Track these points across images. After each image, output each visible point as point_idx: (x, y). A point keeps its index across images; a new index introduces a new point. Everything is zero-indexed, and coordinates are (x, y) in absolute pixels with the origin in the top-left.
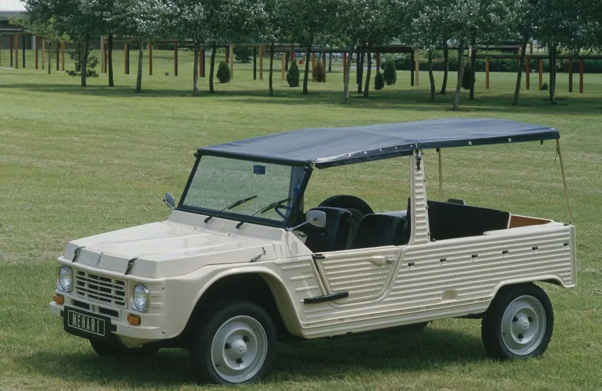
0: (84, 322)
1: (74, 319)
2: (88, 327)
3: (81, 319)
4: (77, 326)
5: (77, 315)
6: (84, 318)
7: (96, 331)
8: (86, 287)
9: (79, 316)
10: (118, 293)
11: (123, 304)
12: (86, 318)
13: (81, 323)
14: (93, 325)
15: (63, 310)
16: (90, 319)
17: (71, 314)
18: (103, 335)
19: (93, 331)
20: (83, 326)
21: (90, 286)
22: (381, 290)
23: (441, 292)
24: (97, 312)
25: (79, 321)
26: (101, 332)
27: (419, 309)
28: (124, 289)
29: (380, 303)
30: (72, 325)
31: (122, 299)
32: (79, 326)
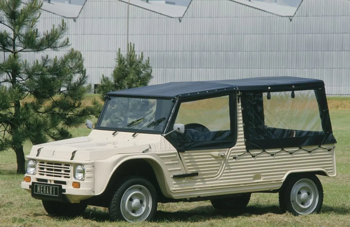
0: (45, 190)
1: (38, 189)
2: (48, 192)
3: (43, 188)
4: (40, 193)
5: (40, 186)
6: (45, 187)
7: (53, 194)
8: (45, 170)
9: (41, 187)
10: (66, 171)
11: (69, 177)
12: (46, 187)
13: (43, 191)
14: (51, 190)
15: (31, 185)
16: (49, 187)
17: (36, 186)
18: (57, 196)
19: (51, 194)
20: (45, 192)
21: (48, 169)
22: (217, 173)
23: (253, 175)
24: (53, 183)
25: (42, 189)
26: (56, 194)
27: (239, 184)
28: (70, 168)
29: (217, 180)
30: (37, 192)
31: (68, 175)
32: (42, 192)
